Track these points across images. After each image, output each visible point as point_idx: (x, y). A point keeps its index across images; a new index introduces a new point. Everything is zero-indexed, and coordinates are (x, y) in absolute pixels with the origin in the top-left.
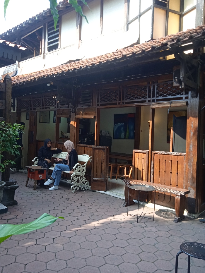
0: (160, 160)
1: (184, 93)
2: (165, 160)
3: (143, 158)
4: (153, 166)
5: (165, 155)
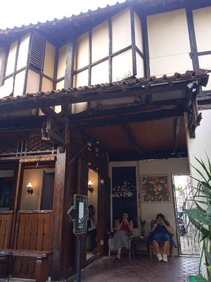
0: (25, 221)
1: (53, 148)
2: (31, 221)
3: (7, 221)
4: (17, 228)
5: (32, 215)
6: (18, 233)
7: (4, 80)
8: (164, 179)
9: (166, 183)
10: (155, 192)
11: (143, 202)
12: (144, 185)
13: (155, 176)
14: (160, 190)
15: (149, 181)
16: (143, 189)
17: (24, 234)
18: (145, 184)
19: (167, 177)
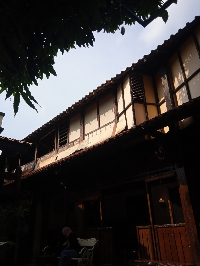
0: (163, 234)
1: (170, 165)
2: (168, 234)
3: (147, 235)
4: (157, 241)
5: (167, 228)
6: (159, 245)
7: (118, 117)
17: (165, 247)
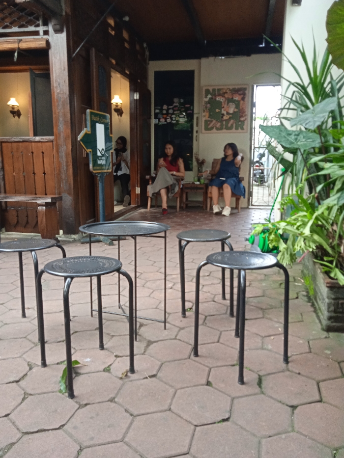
0: (12, 153)
1: (40, 22)
2: (22, 152)
4: (0, 165)
5: (21, 144)
8: (240, 93)
9: (243, 99)
10: (223, 115)
11: (203, 131)
12: (207, 103)
13: (226, 87)
14: (231, 111)
15: (215, 96)
16: (204, 111)
18: (209, 102)
19: (245, 89)
